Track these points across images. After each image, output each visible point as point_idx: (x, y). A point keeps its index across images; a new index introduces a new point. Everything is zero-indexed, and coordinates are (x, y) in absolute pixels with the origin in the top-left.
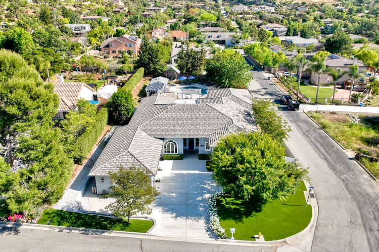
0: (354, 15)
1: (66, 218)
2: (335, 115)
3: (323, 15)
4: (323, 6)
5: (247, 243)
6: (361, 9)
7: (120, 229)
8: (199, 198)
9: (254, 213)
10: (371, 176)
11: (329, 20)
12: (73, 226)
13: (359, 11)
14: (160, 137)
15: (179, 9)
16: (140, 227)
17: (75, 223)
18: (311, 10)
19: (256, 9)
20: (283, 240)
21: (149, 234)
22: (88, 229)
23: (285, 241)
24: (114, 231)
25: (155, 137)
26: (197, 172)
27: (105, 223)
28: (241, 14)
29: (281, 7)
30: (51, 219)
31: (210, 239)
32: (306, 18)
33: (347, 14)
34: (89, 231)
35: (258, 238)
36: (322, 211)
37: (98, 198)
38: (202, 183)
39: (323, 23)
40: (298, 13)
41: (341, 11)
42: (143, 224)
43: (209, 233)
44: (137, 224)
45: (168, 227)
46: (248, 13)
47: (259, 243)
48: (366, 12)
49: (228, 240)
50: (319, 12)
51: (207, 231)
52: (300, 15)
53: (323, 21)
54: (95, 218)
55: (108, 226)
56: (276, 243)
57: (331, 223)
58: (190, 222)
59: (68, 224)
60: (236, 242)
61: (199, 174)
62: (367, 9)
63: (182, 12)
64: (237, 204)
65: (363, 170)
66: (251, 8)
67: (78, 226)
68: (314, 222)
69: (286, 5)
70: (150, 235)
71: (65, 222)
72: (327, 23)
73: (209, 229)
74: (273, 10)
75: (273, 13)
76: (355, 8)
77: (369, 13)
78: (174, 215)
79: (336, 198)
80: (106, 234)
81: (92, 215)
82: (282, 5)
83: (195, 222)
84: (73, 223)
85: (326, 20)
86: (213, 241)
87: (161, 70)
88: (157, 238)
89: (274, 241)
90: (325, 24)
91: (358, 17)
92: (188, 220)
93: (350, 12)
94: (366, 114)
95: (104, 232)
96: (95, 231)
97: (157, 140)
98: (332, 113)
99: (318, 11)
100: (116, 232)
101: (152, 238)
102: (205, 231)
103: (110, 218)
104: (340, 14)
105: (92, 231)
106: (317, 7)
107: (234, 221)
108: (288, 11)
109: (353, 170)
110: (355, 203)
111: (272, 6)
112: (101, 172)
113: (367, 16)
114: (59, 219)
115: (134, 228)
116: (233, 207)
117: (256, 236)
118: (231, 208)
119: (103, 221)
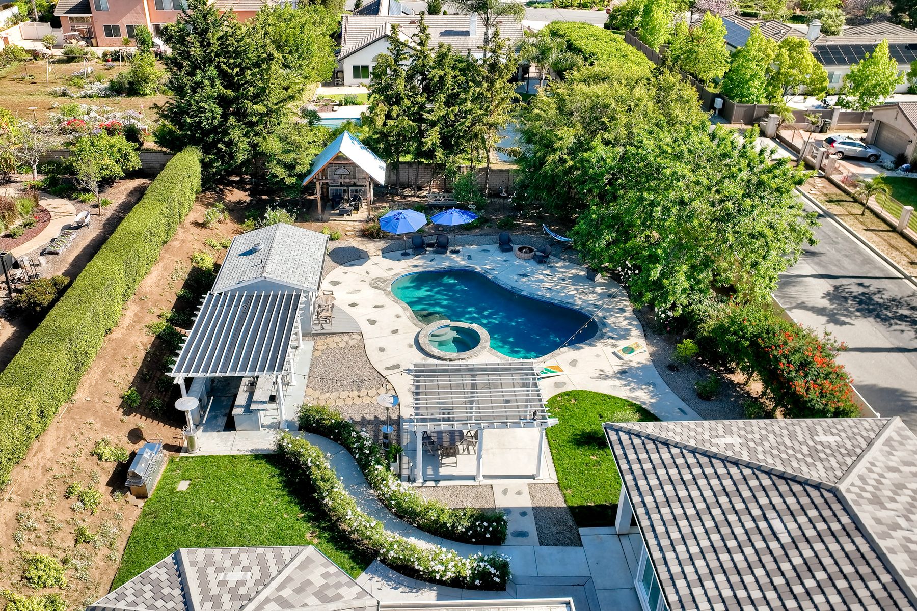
87: (290, 167)
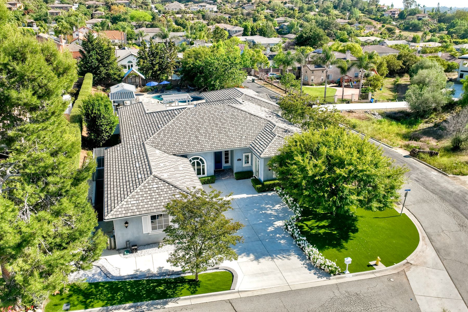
0: (306, 14)
1: (92, 294)
2: (354, 114)
3: (274, 14)
4: (271, 3)
5: (367, 274)
6: (311, 7)
7: (189, 292)
8: (270, 228)
9: (351, 234)
10: (440, 172)
11: (281, 19)
12: (112, 305)
13: (310, 9)
14: (182, 153)
15: (96, 7)
16: (216, 283)
17: (113, 298)
18: (259, 8)
19: (194, 7)
20: (404, 261)
21: (236, 290)
22: (139, 304)
23: (408, 263)
24: (182, 298)
25: (174, 155)
26: (245, 196)
27: (162, 288)
28: (178, 13)
29: (224, 5)
30: (66, 301)
31: (320, 279)
32: (256, 16)
33: (299, 13)
34: (141, 306)
35: (376, 265)
36: (421, 219)
37: (122, 255)
38: (262, 209)
39: (277, 22)
40: (245, 11)
41: (292, 9)
42: (218, 279)
43: (313, 271)
44: (209, 280)
45: (256, 275)
46: (187, 13)
47: (381, 271)
48: (317, 10)
49: (342, 275)
50: (268, 11)
51: (310, 270)
52: (248, 14)
53: (276, 20)
54: (141, 284)
55: (169, 292)
56: (400, 267)
57: (440, 231)
58: (279, 261)
59: (101, 303)
60: (353, 276)
61: (247, 198)
62: (317, 8)
63: (101, 11)
64: (323, 227)
65: (428, 167)
66: (188, 6)
67: (120, 302)
68: (422, 233)
69: (229, 3)
70: (239, 292)
71: (96, 301)
72: (281, 23)
73: (311, 267)
74: (215, 8)
75: (216, 12)
76: (306, 6)
77: (319, 12)
78: (252, 257)
79: (424, 201)
80: (171, 305)
81: (132, 280)
82: (225, 3)
83: (286, 260)
84: (108, 300)
85: (278, 19)
86: (324, 282)
87: (118, 76)
88: (250, 294)
89: (396, 265)
90: (279, 23)
91: (311, 15)
92: (275, 260)
93: (301, 10)
94: (383, 110)
95: (166, 303)
96: (152, 305)
97: (179, 157)
98: (349, 112)
99: (267, 9)
100: (185, 299)
101: (243, 295)
102: (307, 271)
103: (164, 280)
104: (292, 12)
105: (147, 305)
106: (265, 5)
107: (334, 249)
108: (233, 10)
109: (418, 169)
110: (447, 204)
111: (213, 4)
112: (124, 212)
113: (319, 15)
114: (81, 298)
115: (210, 287)
116: (322, 231)
117: (372, 263)
118: (320, 234)
119: (157, 286)
